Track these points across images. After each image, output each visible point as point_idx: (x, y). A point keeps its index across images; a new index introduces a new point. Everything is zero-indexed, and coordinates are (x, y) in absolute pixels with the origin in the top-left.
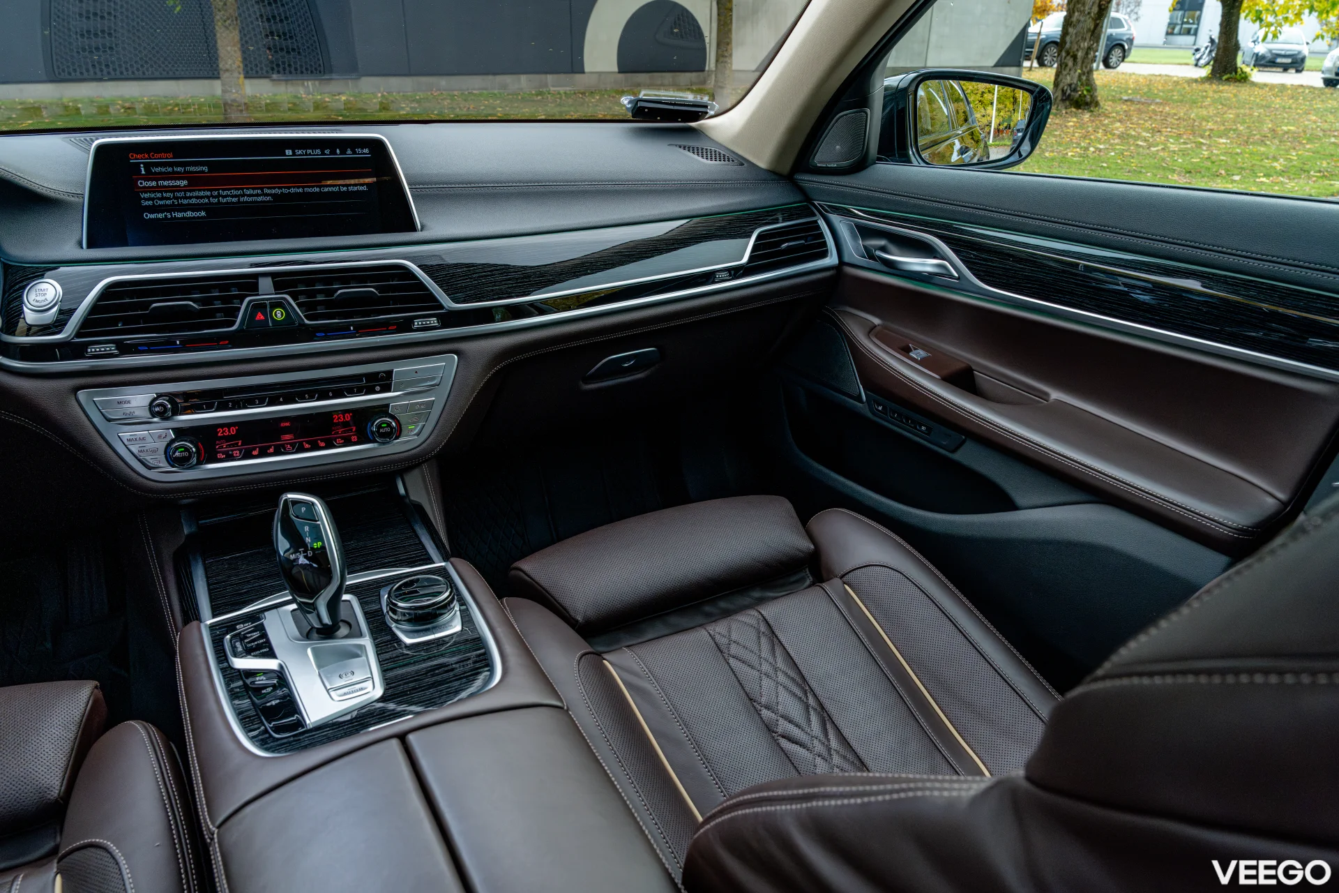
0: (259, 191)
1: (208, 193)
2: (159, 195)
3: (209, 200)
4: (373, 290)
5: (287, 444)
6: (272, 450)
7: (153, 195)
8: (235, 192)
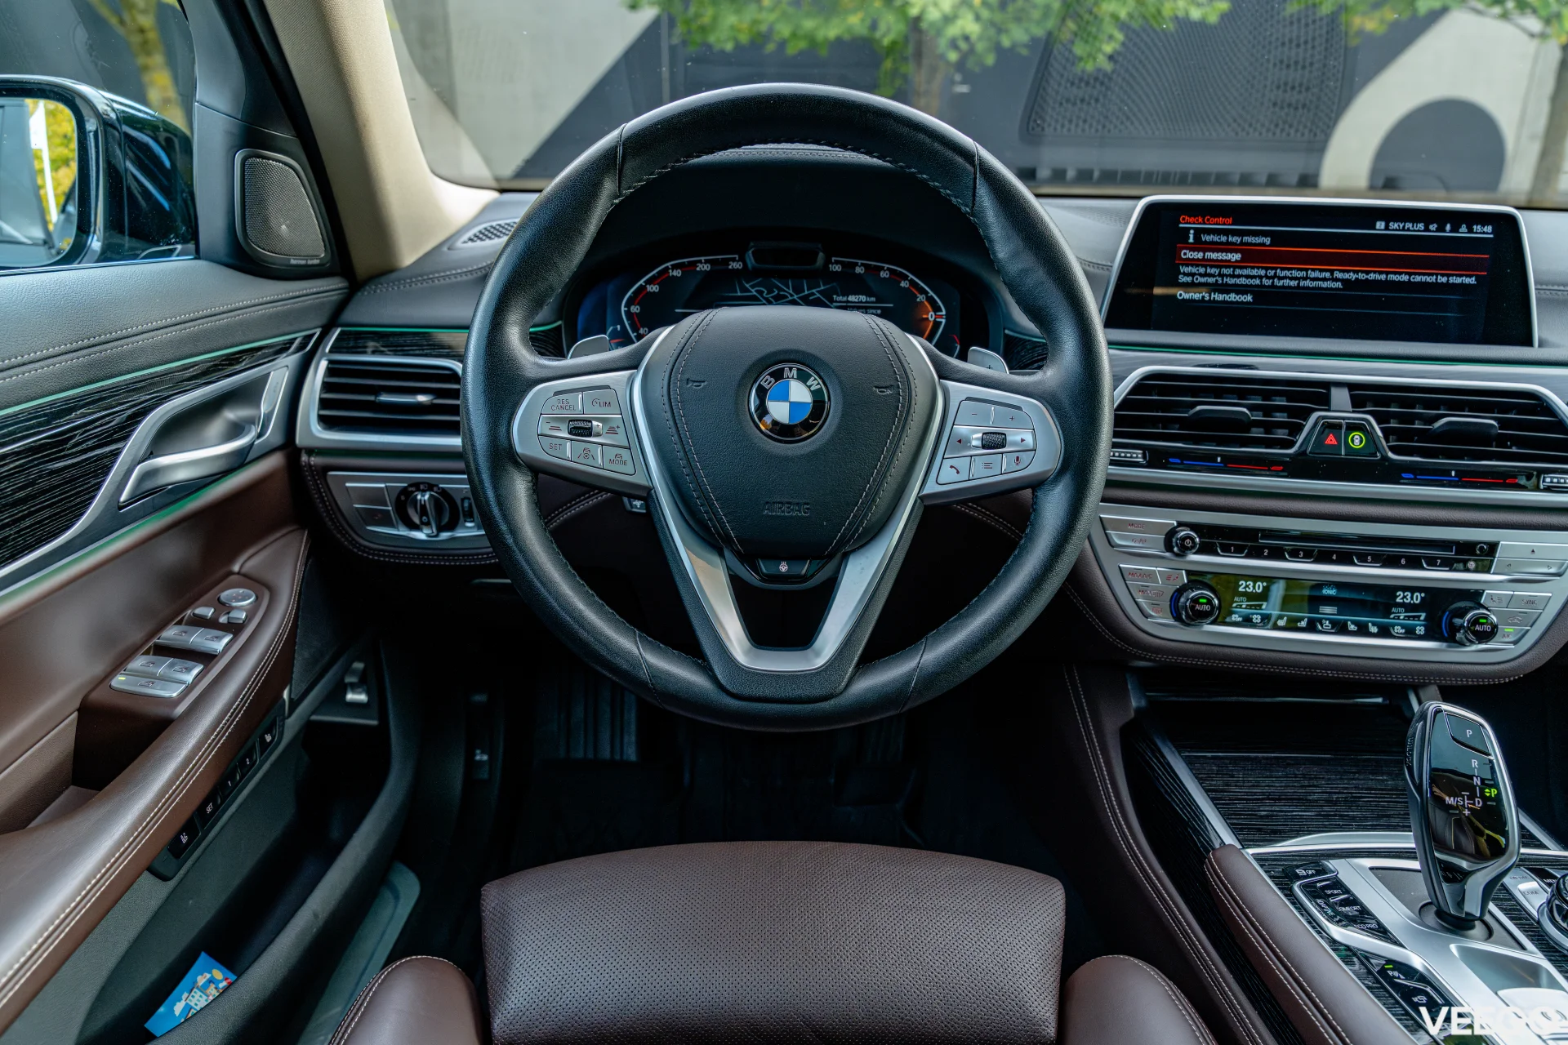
0: (1328, 275)
1: (1262, 272)
2: (1202, 270)
3: (1261, 282)
4: (1492, 422)
5: (1326, 619)
6: (1303, 624)
7: (1194, 270)
8: (1296, 274)
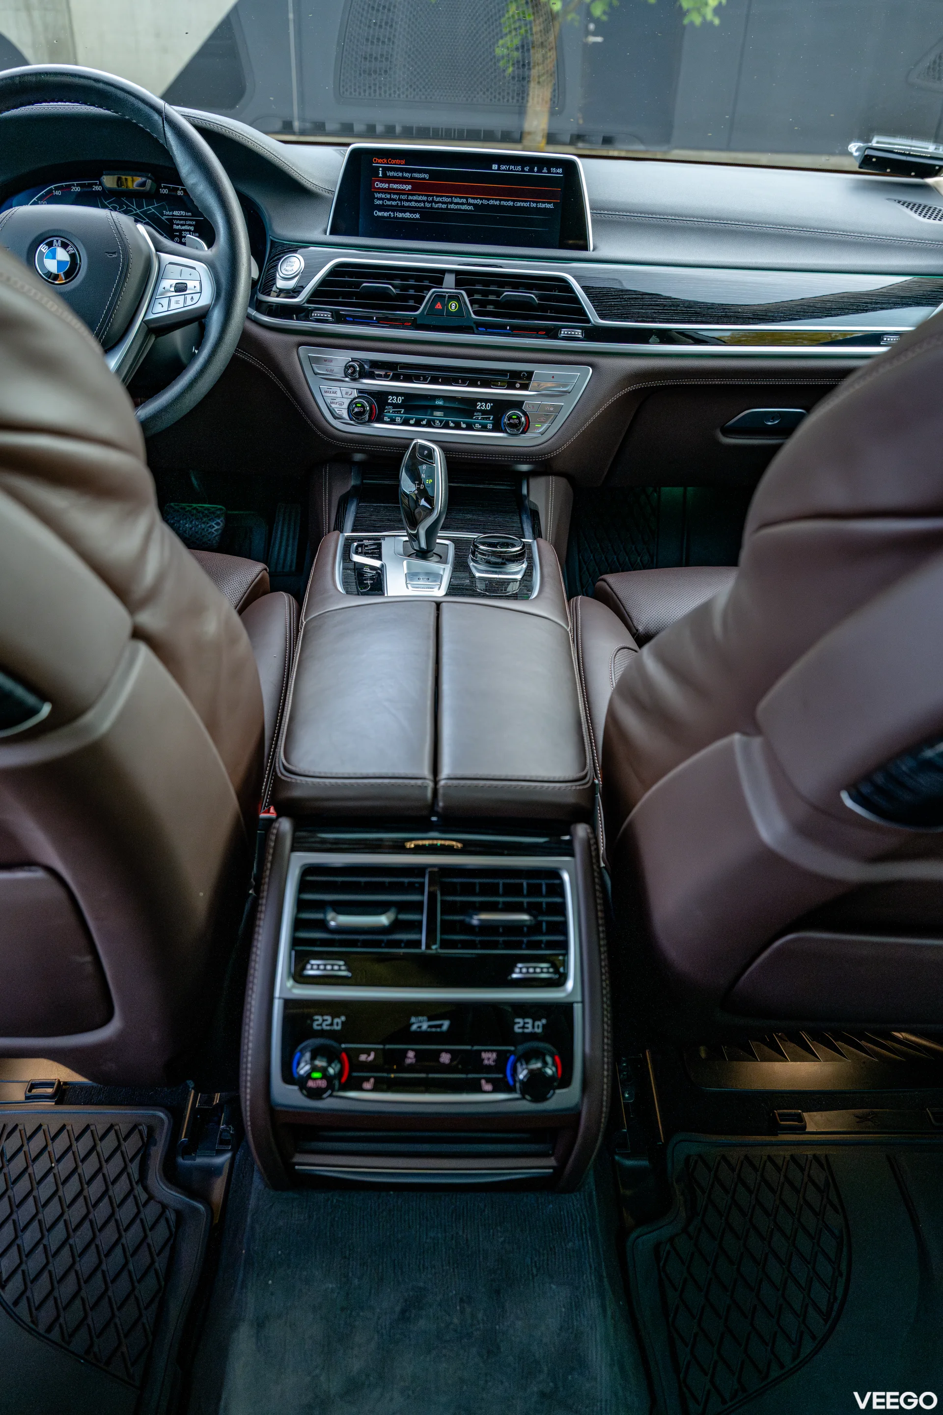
0: (464, 201)
1: (425, 198)
2: (388, 196)
3: (424, 205)
4: (532, 296)
5: (437, 420)
6: (424, 422)
7: (383, 196)
8: (445, 199)
